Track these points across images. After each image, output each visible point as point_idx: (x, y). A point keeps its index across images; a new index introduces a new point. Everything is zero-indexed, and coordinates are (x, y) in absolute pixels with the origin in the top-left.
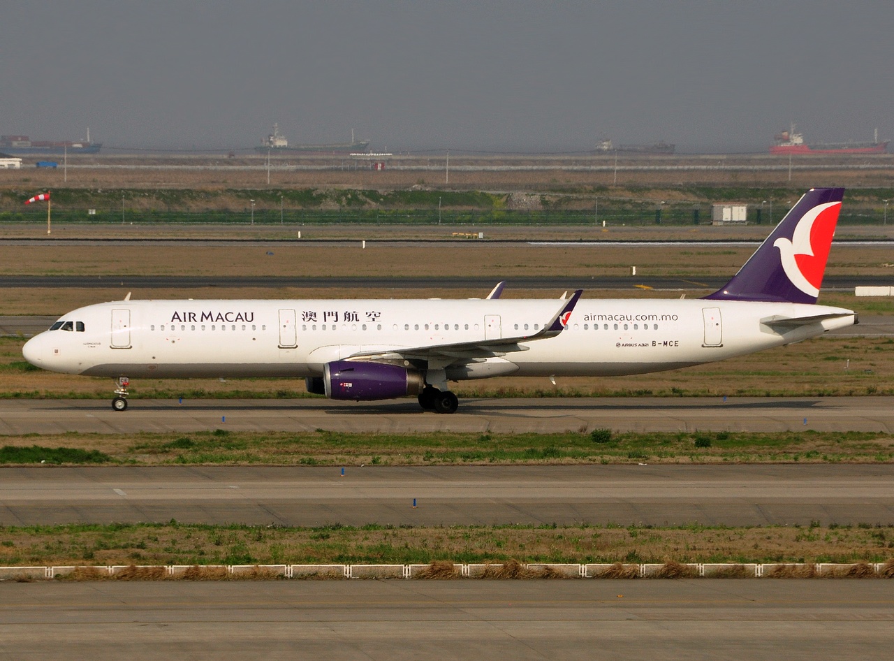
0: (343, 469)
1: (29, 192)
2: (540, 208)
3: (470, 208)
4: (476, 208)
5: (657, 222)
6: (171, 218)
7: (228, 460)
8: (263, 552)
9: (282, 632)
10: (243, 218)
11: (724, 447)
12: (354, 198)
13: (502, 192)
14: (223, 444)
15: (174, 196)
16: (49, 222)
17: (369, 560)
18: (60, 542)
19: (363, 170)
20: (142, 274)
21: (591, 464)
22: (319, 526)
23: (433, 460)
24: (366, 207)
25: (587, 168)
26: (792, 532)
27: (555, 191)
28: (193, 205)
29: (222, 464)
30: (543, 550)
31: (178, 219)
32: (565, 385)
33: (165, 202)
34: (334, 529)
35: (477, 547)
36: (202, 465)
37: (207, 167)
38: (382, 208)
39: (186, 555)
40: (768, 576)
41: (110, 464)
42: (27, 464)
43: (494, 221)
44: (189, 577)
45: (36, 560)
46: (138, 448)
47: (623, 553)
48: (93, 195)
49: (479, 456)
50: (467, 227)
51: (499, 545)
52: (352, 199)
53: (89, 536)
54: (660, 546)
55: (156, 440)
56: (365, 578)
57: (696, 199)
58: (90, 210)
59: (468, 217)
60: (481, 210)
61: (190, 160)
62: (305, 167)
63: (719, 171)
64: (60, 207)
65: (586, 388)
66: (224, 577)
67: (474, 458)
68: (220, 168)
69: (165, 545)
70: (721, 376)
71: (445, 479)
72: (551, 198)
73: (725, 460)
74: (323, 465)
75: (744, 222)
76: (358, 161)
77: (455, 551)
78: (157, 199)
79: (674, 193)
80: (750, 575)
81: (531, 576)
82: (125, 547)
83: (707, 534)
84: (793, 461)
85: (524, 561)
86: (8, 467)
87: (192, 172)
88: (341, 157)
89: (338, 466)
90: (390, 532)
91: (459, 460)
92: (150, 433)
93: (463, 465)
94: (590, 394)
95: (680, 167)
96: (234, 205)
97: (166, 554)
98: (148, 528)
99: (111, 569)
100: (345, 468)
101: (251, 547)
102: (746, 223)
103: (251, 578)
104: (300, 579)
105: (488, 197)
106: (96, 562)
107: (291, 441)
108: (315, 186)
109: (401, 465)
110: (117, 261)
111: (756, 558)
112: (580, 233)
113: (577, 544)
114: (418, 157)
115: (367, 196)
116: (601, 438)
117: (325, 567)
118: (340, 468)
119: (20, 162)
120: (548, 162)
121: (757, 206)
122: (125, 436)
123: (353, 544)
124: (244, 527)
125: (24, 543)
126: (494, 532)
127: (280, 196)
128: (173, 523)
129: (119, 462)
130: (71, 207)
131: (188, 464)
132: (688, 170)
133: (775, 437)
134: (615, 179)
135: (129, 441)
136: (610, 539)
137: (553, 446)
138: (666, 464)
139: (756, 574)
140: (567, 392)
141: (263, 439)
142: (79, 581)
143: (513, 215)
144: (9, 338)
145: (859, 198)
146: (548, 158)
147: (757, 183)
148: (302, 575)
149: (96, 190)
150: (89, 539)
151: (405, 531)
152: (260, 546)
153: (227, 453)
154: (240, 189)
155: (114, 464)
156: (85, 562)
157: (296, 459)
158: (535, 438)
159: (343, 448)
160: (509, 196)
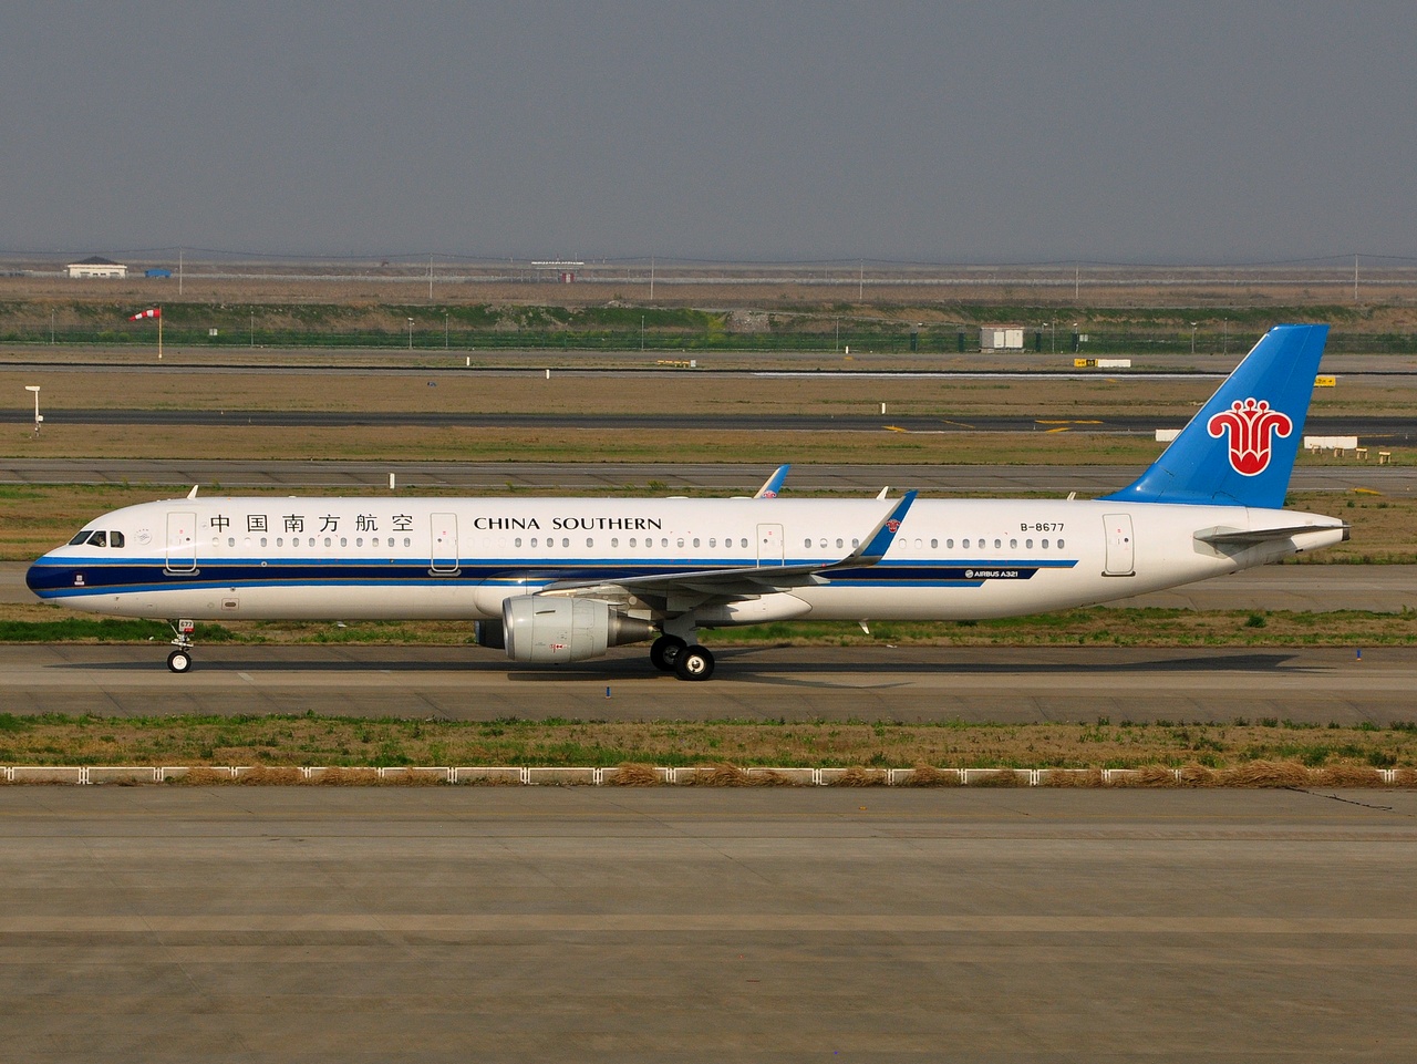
1: (135, 306)
2: (768, 330)
3: (680, 330)
4: (687, 330)
5: (913, 348)
6: (312, 340)
8: (420, 751)
9: (443, 849)
10: (399, 341)
12: (536, 317)
13: (721, 311)
15: (315, 313)
16: (160, 345)
17: (552, 762)
18: (172, 738)
19: (547, 282)
20: (274, 409)
21: (828, 646)
22: (490, 720)
25: (826, 281)
26: (1074, 731)
27: (787, 309)
28: (337, 325)
29: (371, 643)
30: (768, 751)
31: (319, 342)
33: (304, 321)
34: (508, 724)
35: (686, 747)
37: (356, 278)
38: (570, 330)
39: (326, 754)
40: (1046, 785)
41: (233, 641)
42: (132, 641)
43: (710, 346)
44: (330, 781)
45: (143, 759)
47: (866, 755)
48: (214, 311)
50: (675, 353)
51: (713, 745)
52: (533, 318)
53: (207, 730)
54: (913, 747)
56: (545, 785)
57: (961, 320)
58: (211, 330)
59: (678, 341)
60: (693, 332)
61: (334, 268)
62: (476, 278)
63: (990, 286)
64: (174, 326)
66: (373, 782)
68: (370, 278)
69: (301, 742)
72: (782, 317)
73: (995, 642)
75: (1019, 349)
76: (541, 271)
77: (658, 752)
78: (294, 316)
79: (934, 313)
80: (1023, 784)
81: (753, 783)
82: (251, 744)
83: (971, 732)
84: (1078, 644)
85: (743, 765)
86: (108, 644)
87: (338, 283)
88: (520, 267)
90: (578, 728)
95: (942, 281)
96: (389, 325)
97: (302, 753)
98: (280, 721)
99: (235, 771)
102: (1023, 351)
103: (406, 785)
104: (466, 784)
105: (703, 317)
106: (216, 763)
108: (488, 301)
110: (244, 393)
111: (1030, 763)
112: (816, 361)
113: (810, 744)
114: (617, 267)
115: (552, 314)
117: (496, 771)
119: (125, 269)
120: (779, 274)
121: (1036, 329)
123: (532, 742)
124: (397, 721)
125: (128, 739)
126: (707, 729)
127: (446, 313)
128: (309, 715)
129: (245, 640)
130: (187, 326)
131: (329, 643)
132: (951, 285)
133: (1055, 616)
134: (861, 295)
136: (851, 739)
139: (1031, 782)
142: (195, 785)
143: (733, 339)
144: (111, 485)
145: (1161, 321)
146: (778, 268)
147: (1036, 301)
148: (469, 780)
149: (219, 305)
150: (208, 734)
151: (597, 727)
152: (417, 744)
153: (377, 630)
154: (395, 305)
155: (239, 642)
156: (203, 762)
160: (729, 315)
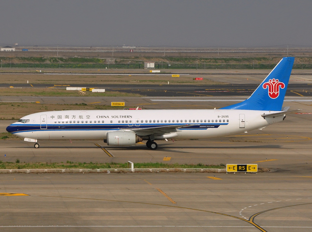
2: (115, 63)
3: (92, 63)
4: (94, 63)
12: (55, 60)
24: (59, 63)
27: (120, 58)
28: (4, 62)
52: (54, 60)
59: (92, 66)
72: (118, 60)
79: (160, 59)
96: (16, 62)
105: (99, 60)
108: (43, 56)
115: (60, 60)
127: (32, 59)
147: (187, 56)
154: (20, 57)
160: (105, 59)
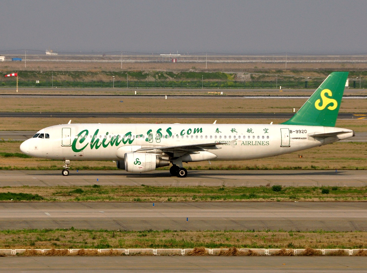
0: (154, 204)
1: (8, 72)
2: (251, 80)
3: (217, 80)
4: (220, 80)
5: (306, 87)
6: (76, 85)
7: (99, 199)
8: (115, 242)
10: (109, 85)
11: (335, 194)
12: (162, 76)
13: (232, 73)
14: (97, 191)
15: (77, 74)
16: (17, 87)
17: (165, 246)
18: (19, 238)
19: (166, 62)
20: (61, 111)
21: (272, 202)
22: (142, 231)
23: (196, 199)
24: (168, 80)
25: (273, 61)
27: (258, 72)
28: (86, 79)
29: (97, 201)
30: (248, 242)
31: (78, 85)
32: (260, 164)
33: (72, 77)
34: (149, 232)
35: (217, 241)
36: (87, 202)
37: (93, 61)
38: (175, 80)
39: (78, 244)
40: (355, 255)
41: (43, 201)
42: (4, 201)
43: (228, 87)
44: (80, 254)
45: (8, 246)
46: (57, 193)
47: (286, 243)
48: (38, 74)
49: (218, 198)
50: (215, 89)
51: (227, 240)
52: (161, 76)
53: (33, 235)
54: (304, 240)
55: (66, 190)
56: (162, 255)
57: (325, 76)
58: (37, 81)
59: (216, 84)
60: (222, 81)
61: (85, 57)
62: (139, 61)
63: (336, 63)
64: (23, 80)
65: (270, 166)
66: (96, 254)
67: (216, 198)
68: (98, 61)
69: (69, 239)
70: (335, 160)
71: (202, 208)
72: (256, 75)
73: (336, 200)
74: (145, 201)
76: (164, 58)
77: (206, 242)
78: (69, 75)
79: (314, 73)
80: (346, 254)
81: (242, 254)
82: (49, 240)
83: (326, 235)
85: (239, 247)
87: (86, 63)
88: (156, 56)
89: (152, 202)
90: (176, 233)
91: (209, 199)
92: (63, 186)
93: (211, 202)
94: (272, 168)
95: (317, 61)
96: (105, 79)
97: (69, 243)
98: (61, 231)
99: (43, 251)
100: (155, 203)
101: (109, 240)
102: (348, 88)
103: (109, 255)
104: (132, 255)
105: (226, 75)
106: (36, 247)
107: (129, 190)
108: (143, 70)
109: (182, 201)
110: (49, 105)
111: (350, 247)
112: (269, 92)
113: (265, 240)
114: (193, 56)
115: (168, 75)
116: (277, 189)
117: (144, 250)
118: (152, 203)
119: (4, 58)
121: (354, 79)
122: (51, 188)
123: (158, 239)
124: (106, 231)
125: (2, 238)
126: (225, 233)
127: (127, 74)
129: (48, 200)
130: (28, 80)
131: (80, 201)
132: (321, 63)
133: (360, 189)
134: (286, 66)
135: (52, 190)
136: (280, 237)
137: (254, 193)
138: (307, 202)
139: (350, 254)
140: (261, 168)
141: (116, 189)
142: (27, 256)
143: (237, 84)
146: (254, 57)
147: (354, 69)
148: (133, 254)
149: (40, 72)
150: (33, 236)
151: (183, 233)
152: (113, 240)
153: (99, 196)
154: (107, 71)
155: (45, 201)
156: (31, 247)
157: (131, 199)
158: (246, 189)
159: (154, 194)
160: (236, 74)
